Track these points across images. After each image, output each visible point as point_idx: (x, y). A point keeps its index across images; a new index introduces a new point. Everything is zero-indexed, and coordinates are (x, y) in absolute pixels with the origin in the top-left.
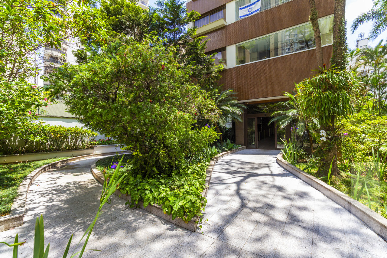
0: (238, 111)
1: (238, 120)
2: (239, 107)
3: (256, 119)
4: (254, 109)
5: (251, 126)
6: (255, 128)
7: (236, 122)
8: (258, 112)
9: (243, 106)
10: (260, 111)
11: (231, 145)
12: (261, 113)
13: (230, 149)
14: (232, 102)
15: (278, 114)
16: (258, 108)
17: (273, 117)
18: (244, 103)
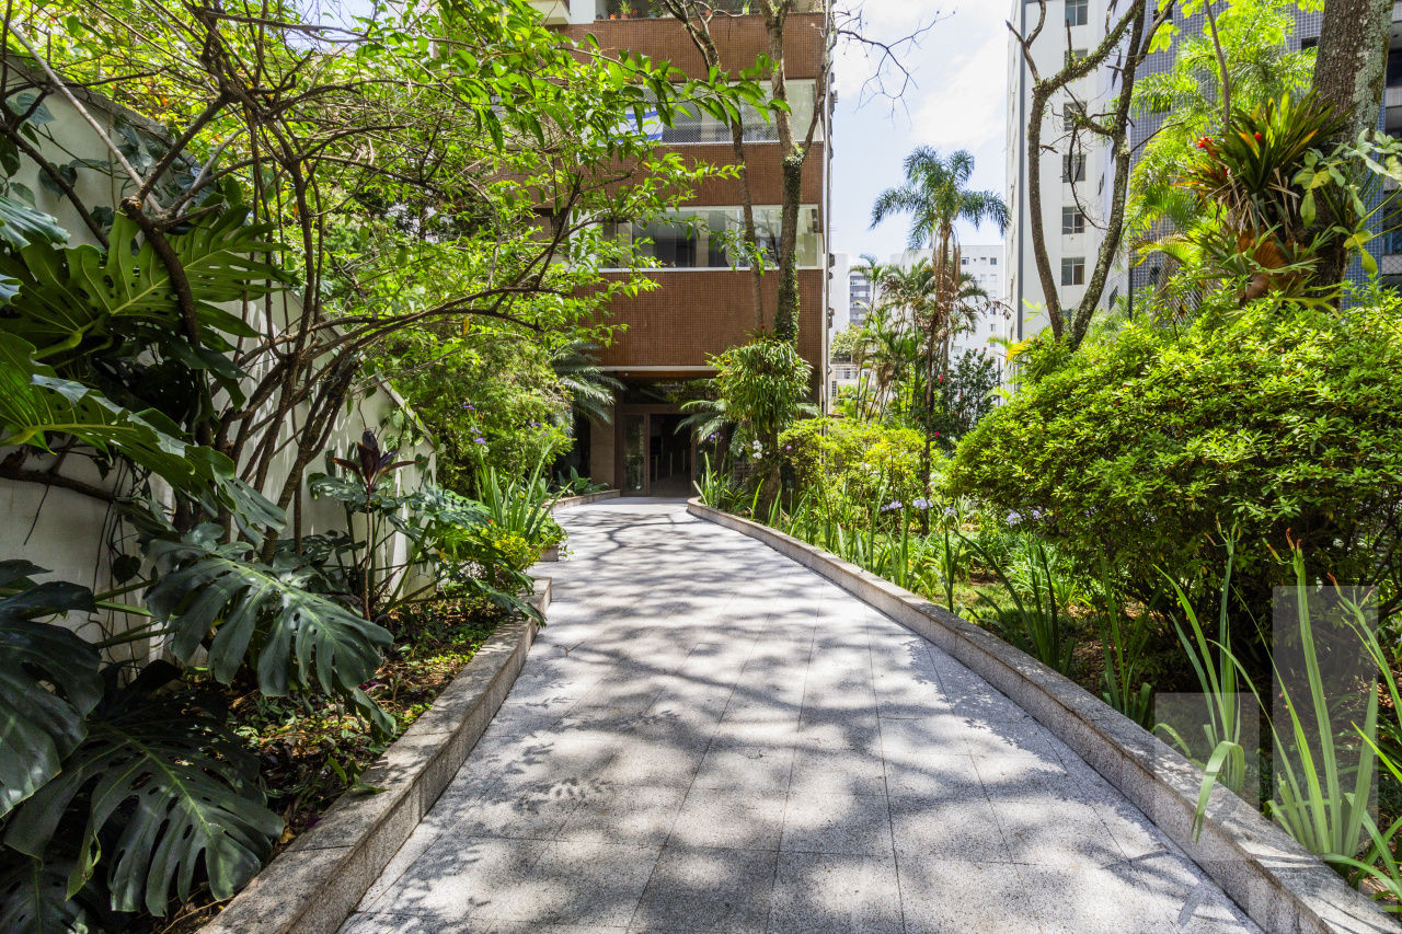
0: (604, 396)
1: (600, 419)
2: (605, 385)
3: (647, 419)
4: (643, 391)
5: (634, 440)
6: (643, 447)
7: (594, 422)
8: (653, 401)
9: (613, 382)
10: (658, 398)
11: (580, 481)
12: (663, 402)
13: (580, 492)
14: (588, 369)
15: (698, 409)
16: (653, 389)
17: (687, 415)
18: (615, 374)
